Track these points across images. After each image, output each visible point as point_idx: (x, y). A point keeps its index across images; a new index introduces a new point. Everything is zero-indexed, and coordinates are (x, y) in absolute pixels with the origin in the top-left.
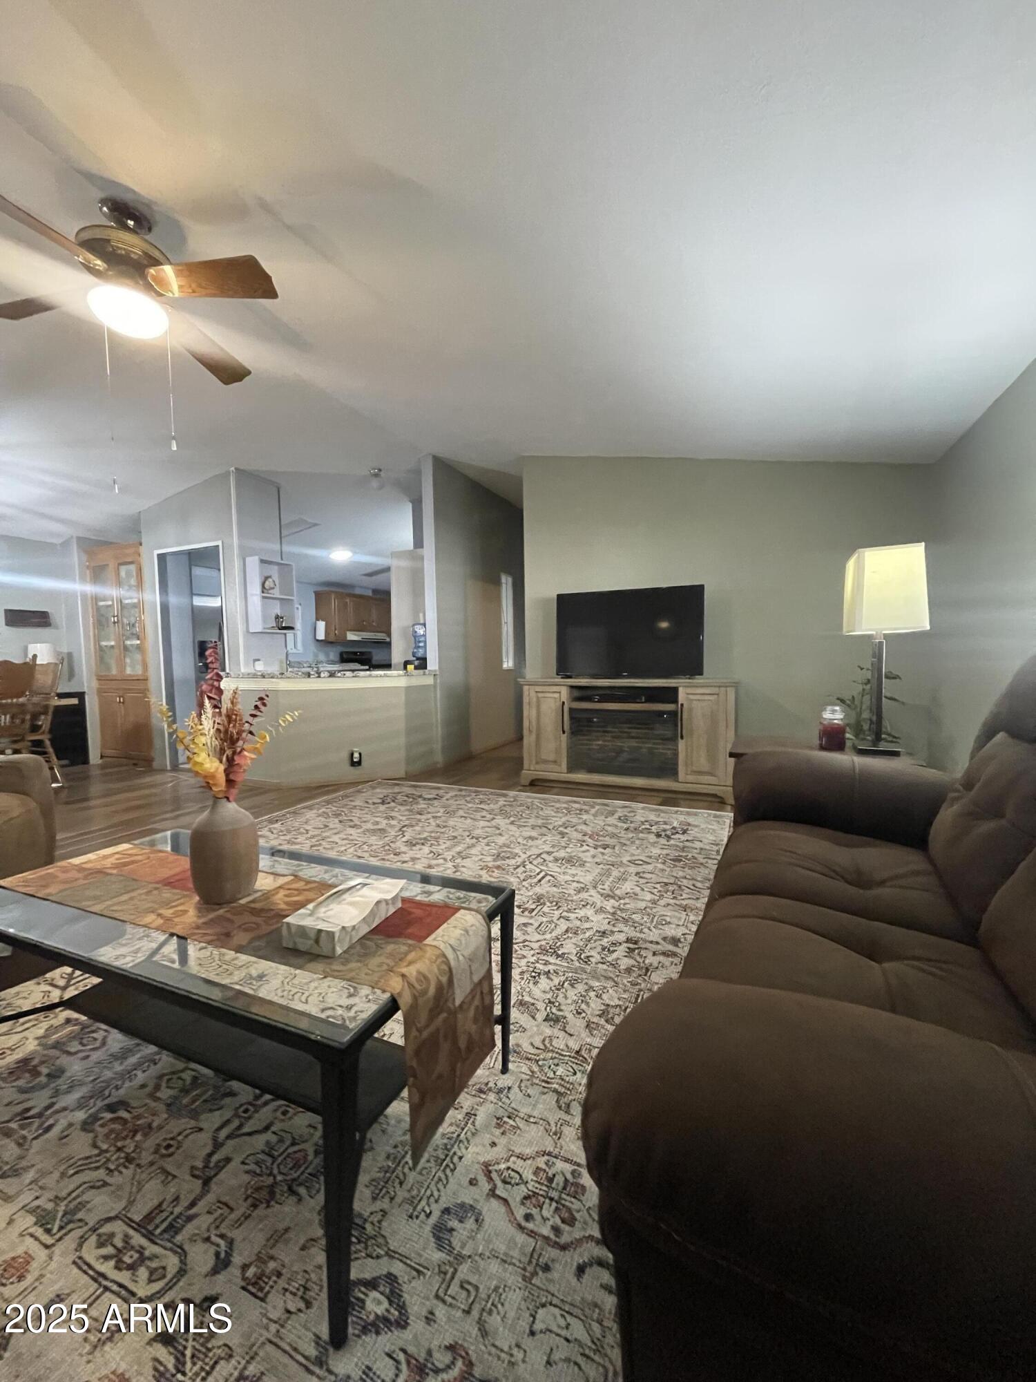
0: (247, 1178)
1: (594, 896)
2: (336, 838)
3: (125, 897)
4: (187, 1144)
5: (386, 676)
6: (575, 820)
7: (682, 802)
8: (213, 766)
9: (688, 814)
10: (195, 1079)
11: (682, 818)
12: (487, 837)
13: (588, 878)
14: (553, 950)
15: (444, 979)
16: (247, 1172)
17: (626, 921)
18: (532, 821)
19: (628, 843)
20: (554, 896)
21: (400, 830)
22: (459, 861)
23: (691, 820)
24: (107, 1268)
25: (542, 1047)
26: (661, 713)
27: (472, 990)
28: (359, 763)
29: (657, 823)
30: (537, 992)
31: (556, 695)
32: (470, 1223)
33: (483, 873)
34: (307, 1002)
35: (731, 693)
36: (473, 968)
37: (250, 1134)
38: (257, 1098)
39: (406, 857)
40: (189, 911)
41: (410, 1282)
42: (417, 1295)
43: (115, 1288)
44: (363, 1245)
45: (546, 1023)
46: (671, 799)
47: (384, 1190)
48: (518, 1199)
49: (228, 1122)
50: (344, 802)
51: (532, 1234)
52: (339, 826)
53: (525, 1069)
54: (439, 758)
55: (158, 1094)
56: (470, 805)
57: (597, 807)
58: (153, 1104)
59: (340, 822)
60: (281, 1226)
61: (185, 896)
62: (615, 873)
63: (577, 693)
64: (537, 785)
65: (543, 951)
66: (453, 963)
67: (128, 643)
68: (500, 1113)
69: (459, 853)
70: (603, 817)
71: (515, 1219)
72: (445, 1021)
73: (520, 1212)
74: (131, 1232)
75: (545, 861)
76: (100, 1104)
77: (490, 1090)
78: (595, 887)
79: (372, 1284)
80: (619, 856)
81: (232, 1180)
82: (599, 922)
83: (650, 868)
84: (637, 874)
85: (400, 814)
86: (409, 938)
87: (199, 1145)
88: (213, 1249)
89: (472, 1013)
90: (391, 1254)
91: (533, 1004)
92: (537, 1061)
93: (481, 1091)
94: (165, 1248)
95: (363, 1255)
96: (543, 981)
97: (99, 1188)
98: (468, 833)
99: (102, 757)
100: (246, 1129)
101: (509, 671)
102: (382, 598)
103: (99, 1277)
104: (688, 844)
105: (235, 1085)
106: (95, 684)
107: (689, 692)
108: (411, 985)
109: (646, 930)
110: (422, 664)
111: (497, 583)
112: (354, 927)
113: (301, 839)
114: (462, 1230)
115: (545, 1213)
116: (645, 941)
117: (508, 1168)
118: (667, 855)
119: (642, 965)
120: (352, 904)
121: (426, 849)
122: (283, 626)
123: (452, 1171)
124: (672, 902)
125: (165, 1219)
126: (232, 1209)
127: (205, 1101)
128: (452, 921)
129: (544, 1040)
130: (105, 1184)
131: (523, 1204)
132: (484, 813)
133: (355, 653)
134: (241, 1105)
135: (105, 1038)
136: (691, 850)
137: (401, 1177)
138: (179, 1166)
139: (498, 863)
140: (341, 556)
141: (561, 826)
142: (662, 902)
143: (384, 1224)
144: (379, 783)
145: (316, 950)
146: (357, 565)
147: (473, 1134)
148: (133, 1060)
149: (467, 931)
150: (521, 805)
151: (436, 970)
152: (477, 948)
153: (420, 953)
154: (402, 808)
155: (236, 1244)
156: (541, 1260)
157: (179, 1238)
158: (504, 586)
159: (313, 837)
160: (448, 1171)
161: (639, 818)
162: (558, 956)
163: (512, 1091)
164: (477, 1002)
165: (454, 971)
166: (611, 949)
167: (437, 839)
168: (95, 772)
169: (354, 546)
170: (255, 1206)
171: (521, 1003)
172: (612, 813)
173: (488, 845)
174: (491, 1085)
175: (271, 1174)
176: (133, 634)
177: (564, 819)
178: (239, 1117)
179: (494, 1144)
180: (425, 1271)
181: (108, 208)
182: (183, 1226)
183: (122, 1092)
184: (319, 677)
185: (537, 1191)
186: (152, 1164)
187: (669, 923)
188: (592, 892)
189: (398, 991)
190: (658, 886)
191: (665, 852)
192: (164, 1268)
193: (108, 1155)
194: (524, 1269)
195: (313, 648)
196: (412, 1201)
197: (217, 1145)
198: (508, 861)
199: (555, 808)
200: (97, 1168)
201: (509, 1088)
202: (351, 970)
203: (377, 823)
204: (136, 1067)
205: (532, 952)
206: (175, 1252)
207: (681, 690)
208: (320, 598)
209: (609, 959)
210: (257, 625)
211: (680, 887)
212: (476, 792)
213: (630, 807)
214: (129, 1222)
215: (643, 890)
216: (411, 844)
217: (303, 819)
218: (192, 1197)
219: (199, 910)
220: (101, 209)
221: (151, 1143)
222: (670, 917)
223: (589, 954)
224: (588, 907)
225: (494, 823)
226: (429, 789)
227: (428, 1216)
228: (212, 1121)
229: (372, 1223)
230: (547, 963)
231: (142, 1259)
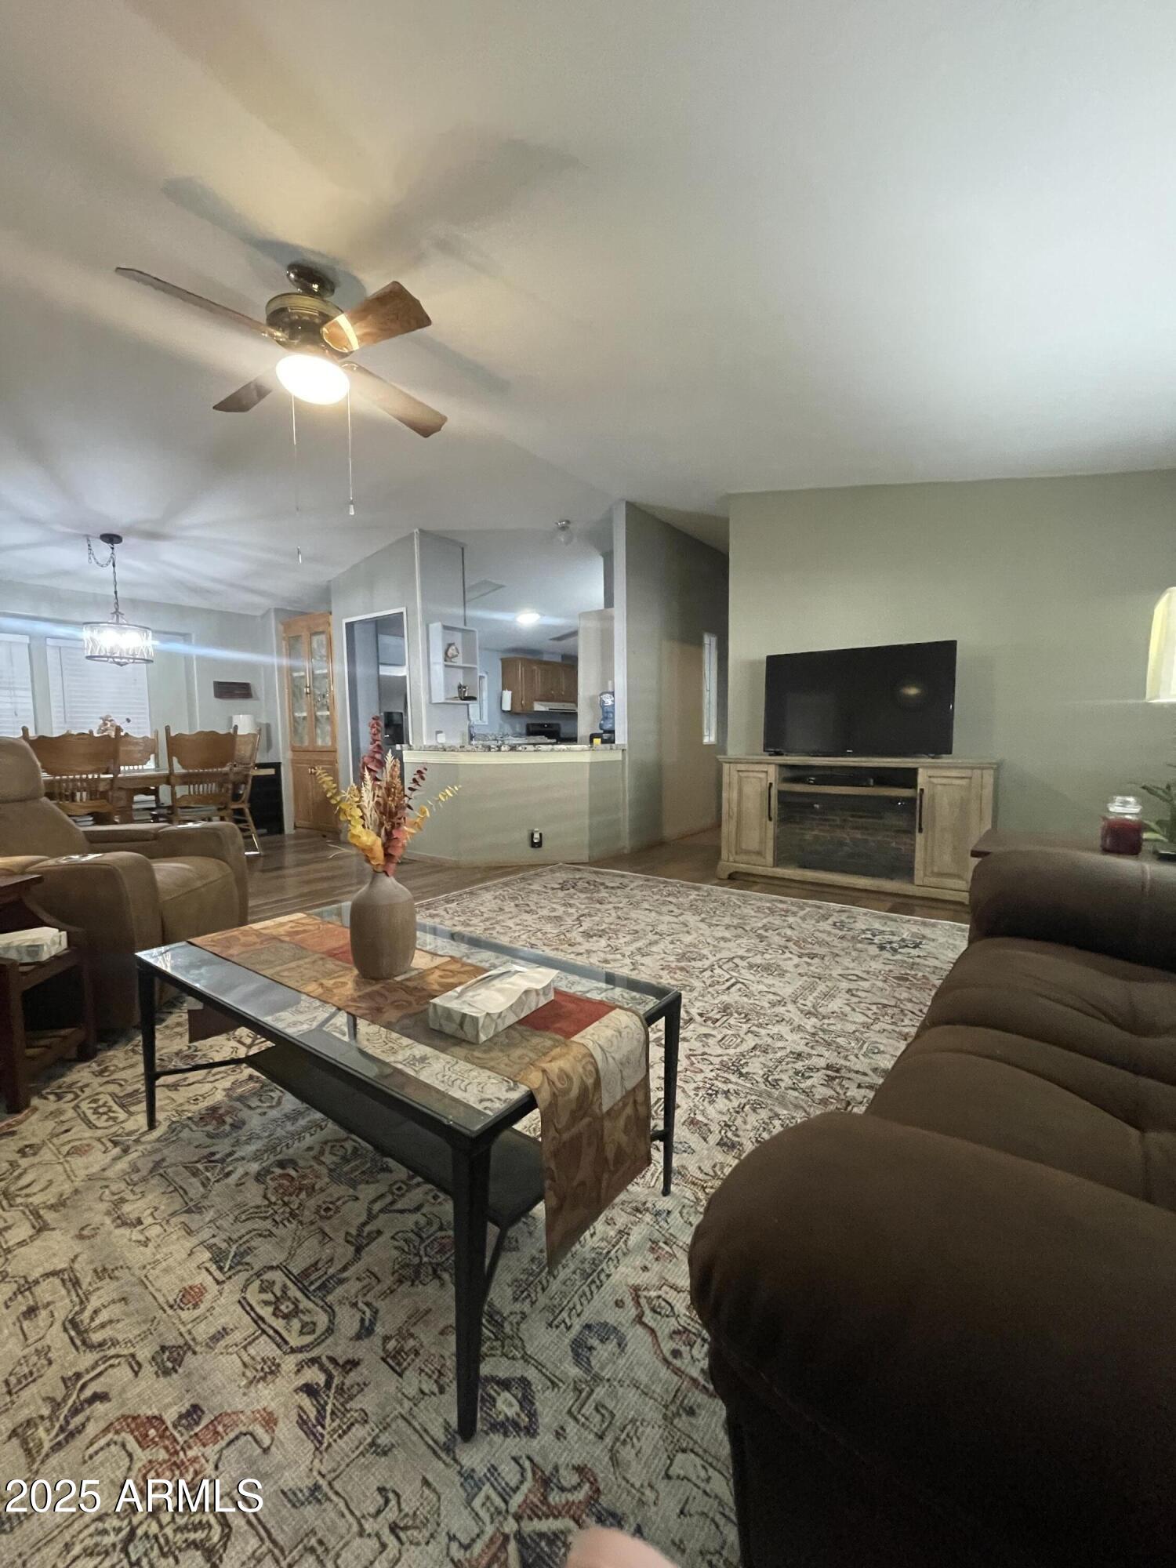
0: (395, 1253)
1: (792, 1012)
2: (510, 923)
3: (293, 965)
4: (345, 1209)
5: (569, 750)
6: (777, 922)
7: (917, 908)
8: (368, 837)
9: (924, 924)
10: (355, 1150)
11: (915, 929)
12: (673, 934)
13: (787, 991)
14: (736, 1068)
15: (590, 1081)
16: (396, 1248)
17: (828, 1044)
18: (727, 920)
19: (842, 953)
20: (743, 1007)
21: (578, 919)
22: (638, 958)
23: (927, 932)
24: (266, 1312)
25: (712, 1173)
26: (893, 800)
27: (623, 1098)
28: (539, 844)
29: (883, 932)
30: (711, 1111)
31: (763, 775)
32: (612, 1346)
33: (664, 973)
34: (466, 1091)
35: (989, 777)
36: (625, 1073)
37: (402, 1211)
38: (411, 1178)
39: (580, 949)
40: (347, 982)
41: (544, 1392)
42: (550, 1407)
43: (271, 1332)
44: (499, 1343)
45: (719, 1148)
46: (903, 905)
47: (525, 1294)
48: (667, 1331)
49: (382, 1196)
50: (522, 885)
51: (677, 1371)
52: (514, 910)
53: (689, 1194)
54: (626, 843)
55: (322, 1159)
56: (656, 897)
57: (808, 909)
58: (316, 1167)
59: (517, 906)
60: (423, 1307)
61: (346, 969)
62: (822, 987)
63: (788, 774)
64: (736, 879)
65: (724, 1066)
66: (600, 1065)
67: (319, 713)
68: (656, 1235)
69: (639, 949)
70: (813, 922)
71: (662, 1352)
72: (590, 1124)
73: (667, 1346)
74: (289, 1283)
75: (737, 966)
76: (272, 1158)
77: (647, 1210)
78: (795, 1002)
79: (505, 1384)
80: (827, 967)
81: (382, 1253)
82: (795, 1042)
83: (865, 985)
84: (849, 991)
85: (580, 901)
86: (557, 1033)
87: (354, 1213)
88: (358, 1316)
89: (621, 1122)
90: (526, 1358)
91: (706, 1125)
92: (704, 1188)
93: (637, 1210)
94: (317, 1305)
95: (499, 1352)
96: (721, 1101)
97: (265, 1237)
98: (650, 928)
99: (296, 827)
100: (399, 1206)
101: (709, 746)
102: (570, 663)
103: (258, 1320)
104: (918, 960)
105: (391, 1162)
106: (289, 754)
107: (932, 774)
108: (551, 1083)
109: (852, 1057)
110: (608, 736)
111: (700, 644)
112: (500, 1015)
113: (475, 921)
114: (603, 1352)
115: (695, 1352)
116: (850, 1070)
117: (659, 1297)
118: (890, 971)
119: (843, 1097)
120: (500, 991)
121: (603, 942)
122: (466, 696)
123: (599, 1288)
124: (890, 1027)
125: (319, 1278)
126: (379, 1281)
127: (363, 1172)
128: (605, 1020)
129: (714, 1166)
130: (271, 1234)
131: (671, 1337)
132: (672, 907)
133: (542, 725)
134: (396, 1182)
135: (280, 1098)
136: (922, 968)
137: (544, 1282)
138: (336, 1230)
139: (683, 964)
140: (527, 620)
141: (760, 928)
142: (876, 1027)
143: (523, 1326)
144: (560, 867)
145: (460, 1034)
146: (543, 629)
147: (624, 1254)
148: (302, 1122)
149: (620, 1033)
150: (715, 901)
151: (581, 1070)
152: (631, 1052)
153: (565, 1050)
154: (583, 896)
155: (381, 1313)
156: (686, 1402)
157: (330, 1298)
158: (707, 646)
159: (487, 919)
160: (593, 1287)
161: (860, 925)
162: (741, 1075)
163: (672, 1216)
164: (629, 1110)
165: (602, 1074)
166: (807, 1074)
167: (616, 932)
168: (289, 842)
169: (543, 607)
170: (400, 1282)
171: (692, 1122)
172: (825, 918)
173: (672, 943)
174: (649, 1205)
175: (417, 1254)
176: (323, 705)
177: (765, 921)
178: (393, 1194)
179: (645, 1269)
180: (561, 1384)
181: (296, 274)
182: (335, 1288)
183: (291, 1151)
184: (499, 750)
185: (690, 1328)
186: (312, 1223)
187: (883, 1052)
188: (790, 1007)
189: (536, 1086)
190: (874, 1007)
191: (887, 968)
192: (314, 1324)
193: (275, 1207)
194: (666, 1407)
195: (498, 717)
196: (554, 1310)
197: (371, 1217)
198: (693, 963)
199: (754, 905)
200: (266, 1218)
201: (669, 1212)
202: (492, 1059)
203: (554, 910)
204: (306, 1129)
205: (711, 1067)
206: (326, 1311)
207: (920, 771)
208: (507, 665)
209: (802, 1086)
210: (439, 696)
211: (902, 1011)
212: (665, 882)
213: (849, 911)
214: (288, 1274)
215: (854, 1010)
216: (588, 935)
217: (479, 901)
218: (344, 1262)
219: (357, 983)
220: (288, 275)
221: (312, 1203)
222: (885, 1046)
223: (777, 1077)
224: (784, 1023)
225: (681, 918)
226: (612, 876)
227: (568, 1328)
228: (367, 1192)
229: (511, 1323)
230: (727, 1081)
231: (296, 1311)
